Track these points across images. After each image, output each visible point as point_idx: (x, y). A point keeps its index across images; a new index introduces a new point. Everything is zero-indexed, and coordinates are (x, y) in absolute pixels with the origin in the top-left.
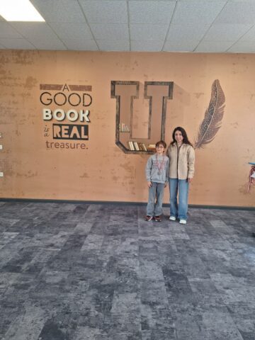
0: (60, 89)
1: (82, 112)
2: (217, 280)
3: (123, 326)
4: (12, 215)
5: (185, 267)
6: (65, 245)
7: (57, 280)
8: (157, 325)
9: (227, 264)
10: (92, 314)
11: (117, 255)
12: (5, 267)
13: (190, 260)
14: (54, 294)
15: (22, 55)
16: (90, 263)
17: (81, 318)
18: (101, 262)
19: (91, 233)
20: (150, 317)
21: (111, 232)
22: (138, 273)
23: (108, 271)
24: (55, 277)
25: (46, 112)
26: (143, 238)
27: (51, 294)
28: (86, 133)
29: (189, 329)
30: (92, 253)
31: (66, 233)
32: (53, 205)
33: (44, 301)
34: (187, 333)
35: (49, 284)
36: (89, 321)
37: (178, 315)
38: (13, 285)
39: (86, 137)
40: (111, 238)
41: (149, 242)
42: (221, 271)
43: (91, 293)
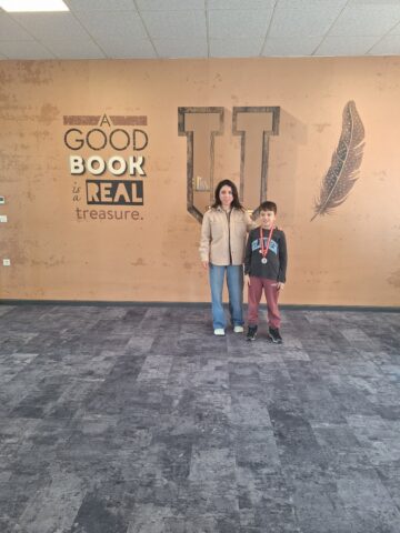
0: (96, 124)
1: (131, 159)
2: (357, 425)
3: (209, 502)
4: (26, 327)
5: (306, 406)
6: (111, 373)
7: (100, 428)
8: (264, 500)
9: (373, 400)
10: (158, 484)
11: (195, 388)
12: (17, 409)
13: (312, 393)
14: (95, 452)
15: (33, 68)
16: (152, 400)
17: (141, 490)
18: (169, 399)
19: (151, 352)
20: (252, 487)
21: (183, 351)
22: (229, 415)
23: (181, 414)
24: (97, 424)
25: (74, 162)
26: (235, 360)
27: (91, 453)
28: (140, 194)
29: (316, 507)
30: (154, 385)
31: (112, 354)
32: (90, 308)
33: (80, 463)
34: (312, 513)
35: (88, 435)
36: (154, 494)
37: (298, 483)
38: (30, 438)
39: (140, 200)
40: (185, 360)
41: (245, 366)
42: (364, 410)
43: (156, 449)
